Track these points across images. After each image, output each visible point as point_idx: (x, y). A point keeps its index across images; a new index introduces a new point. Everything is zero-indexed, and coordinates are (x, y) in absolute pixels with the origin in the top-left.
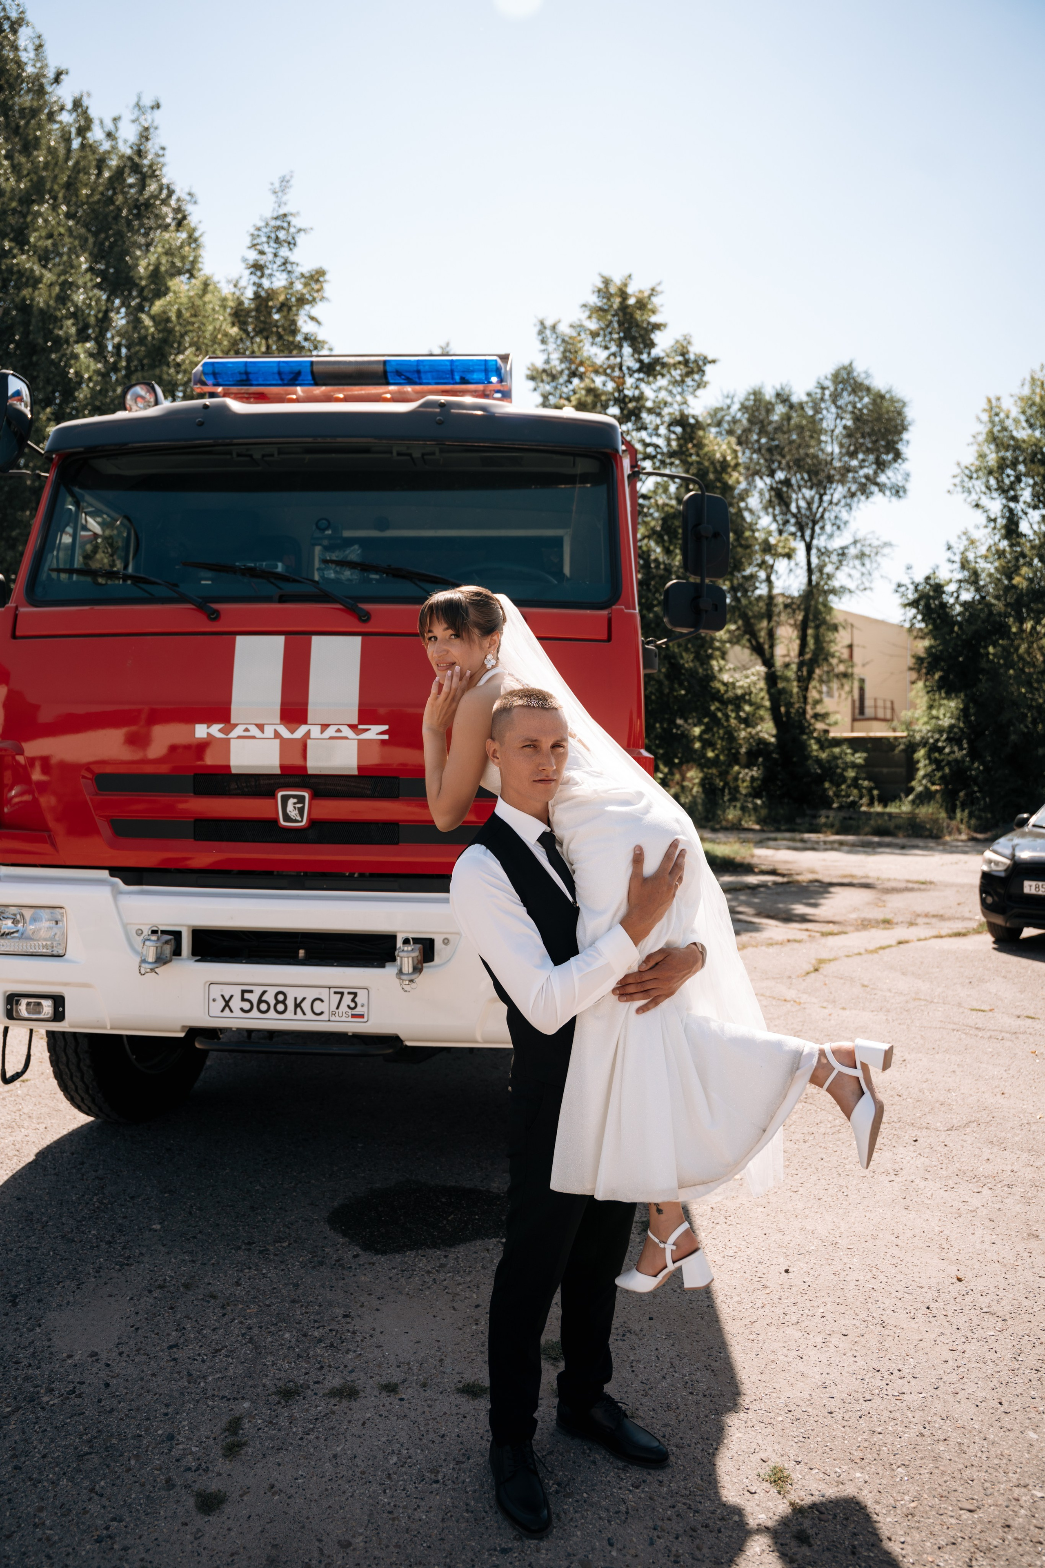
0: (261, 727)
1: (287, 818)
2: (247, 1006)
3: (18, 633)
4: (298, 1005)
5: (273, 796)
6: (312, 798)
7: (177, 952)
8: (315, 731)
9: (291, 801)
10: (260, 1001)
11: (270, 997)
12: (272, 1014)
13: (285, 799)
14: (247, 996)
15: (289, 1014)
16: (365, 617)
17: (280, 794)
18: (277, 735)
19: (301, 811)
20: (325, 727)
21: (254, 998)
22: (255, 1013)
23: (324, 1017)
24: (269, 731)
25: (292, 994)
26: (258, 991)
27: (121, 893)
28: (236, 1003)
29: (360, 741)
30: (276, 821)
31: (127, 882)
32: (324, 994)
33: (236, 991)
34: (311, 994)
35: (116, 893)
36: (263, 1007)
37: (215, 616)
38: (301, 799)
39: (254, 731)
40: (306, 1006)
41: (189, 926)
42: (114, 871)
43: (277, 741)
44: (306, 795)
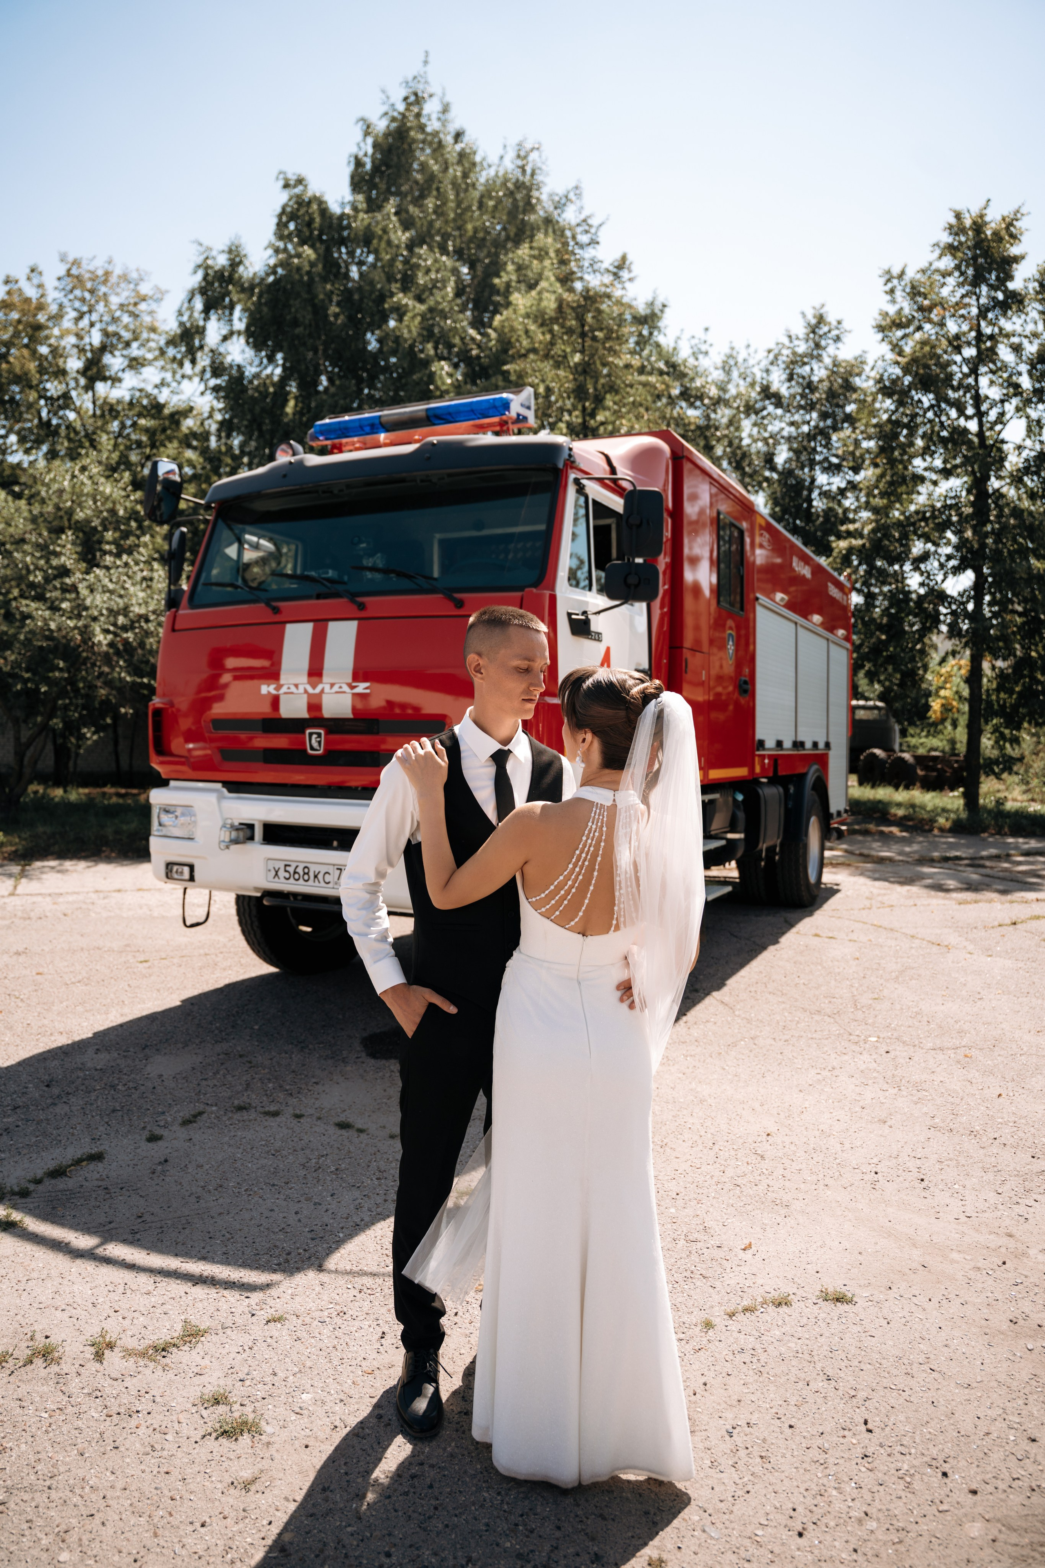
0: (296, 686)
1: (312, 748)
2: (287, 875)
3: (177, 627)
4: (316, 876)
5: (304, 733)
6: (326, 734)
7: (251, 838)
8: (327, 688)
9: (314, 736)
10: (295, 872)
11: (300, 870)
12: (301, 881)
13: (311, 734)
14: (288, 868)
15: (311, 882)
16: (362, 607)
17: (308, 731)
18: (306, 691)
19: (319, 742)
20: (332, 685)
21: (291, 869)
22: (292, 880)
23: (330, 885)
24: (301, 689)
25: (313, 869)
26: (294, 865)
27: (225, 798)
28: (282, 873)
29: (354, 695)
30: (306, 750)
31: (230, 791)
32: (330, 869)
33: (281, 865)
34: (323, 869)
35: (221, 798)
36: (297, 876)
37: (276, 611)
38: (319, 735)
39: (293, 689)
40: (320, 876)
41: (260, 821)
42: (226, 784)
43: (305, 696)
44: (322, 732)
